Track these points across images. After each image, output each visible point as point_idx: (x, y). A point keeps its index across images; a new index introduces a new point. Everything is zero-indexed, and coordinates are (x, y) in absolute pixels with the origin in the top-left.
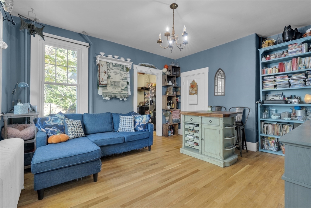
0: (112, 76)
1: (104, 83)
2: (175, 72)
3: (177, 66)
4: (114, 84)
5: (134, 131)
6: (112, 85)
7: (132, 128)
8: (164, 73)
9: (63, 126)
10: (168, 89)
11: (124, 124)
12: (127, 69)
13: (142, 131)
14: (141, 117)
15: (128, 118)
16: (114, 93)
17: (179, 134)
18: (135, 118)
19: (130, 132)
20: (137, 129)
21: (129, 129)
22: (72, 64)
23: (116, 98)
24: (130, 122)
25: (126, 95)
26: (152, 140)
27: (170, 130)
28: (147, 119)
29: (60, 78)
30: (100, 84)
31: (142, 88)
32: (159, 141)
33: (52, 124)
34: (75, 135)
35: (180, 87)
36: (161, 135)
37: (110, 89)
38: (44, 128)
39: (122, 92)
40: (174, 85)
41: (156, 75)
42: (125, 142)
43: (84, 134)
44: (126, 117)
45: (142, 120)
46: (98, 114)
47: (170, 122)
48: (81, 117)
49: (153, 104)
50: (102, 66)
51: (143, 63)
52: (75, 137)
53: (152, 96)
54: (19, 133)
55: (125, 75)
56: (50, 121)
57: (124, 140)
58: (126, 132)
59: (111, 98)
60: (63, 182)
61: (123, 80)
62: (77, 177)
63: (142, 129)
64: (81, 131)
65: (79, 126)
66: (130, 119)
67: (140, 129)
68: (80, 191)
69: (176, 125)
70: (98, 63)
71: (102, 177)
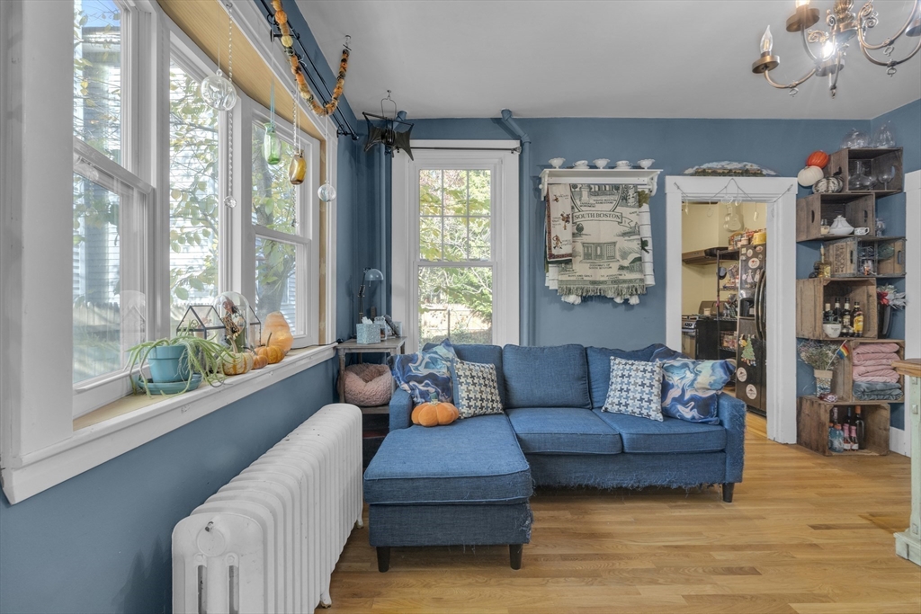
0: (589, 226)
1: (562, 252)
2: (868, 174)
3: (884, 147)
4: (595, 253)
5: (660, 417)
6: (587, 256)
7: (654, 406)
8: (805, 190)
9: (449, 380)
10: (827, 251)
11: (625, 387)
12: (642, 198)
13: (693, 421)
14: (691, 366)
15: (637, 370)
16: (594, 283)
17: (893, 448)
18: (666, 369)
19: (646, 419)
20: (673, 411)
21: (641, 407)
22: (480, 206)
23: (602, 298)
24: (647, 382)
25: (637, 285)
26: (739, 462)
27: (839, 427)
28: (714, 378)
29: (477, 240)
30: (552, 256)
31: (711, 255)
32: (776, 464)
33: (423, 372)
34: (476, 407)
35: (903, 239)
36: (793, 440)
37: (581, 269)
38: (407, 383)
39: (621, 277)
40: (860, 231)
41: (764, 201)
42: (623, 452)
43: (500, 405)
44: (632, 364)
45: (695, 380)
46: (543, 349)
47: (841, 392)
48: (497, 356)
49: (753, 311)
50: (556, 200)
51: (705, 166)
52: (474, 414)
53: (750, 280)
54: (362, 387)
55: (634, 217)
56: (420, 365)
57: (620, 445)
58: (632, 416)
59: (585, 299)
60: (430, 544)
61: (624, 234)
62: (464, 539)
63: (695, 413)
64: (494, 398)
65: (487, 382)
66: (645, 371)
67: (687, 412)
68: (470, 584)
69: (877, 407)
70: (544, 193)
71: (536, 559)
